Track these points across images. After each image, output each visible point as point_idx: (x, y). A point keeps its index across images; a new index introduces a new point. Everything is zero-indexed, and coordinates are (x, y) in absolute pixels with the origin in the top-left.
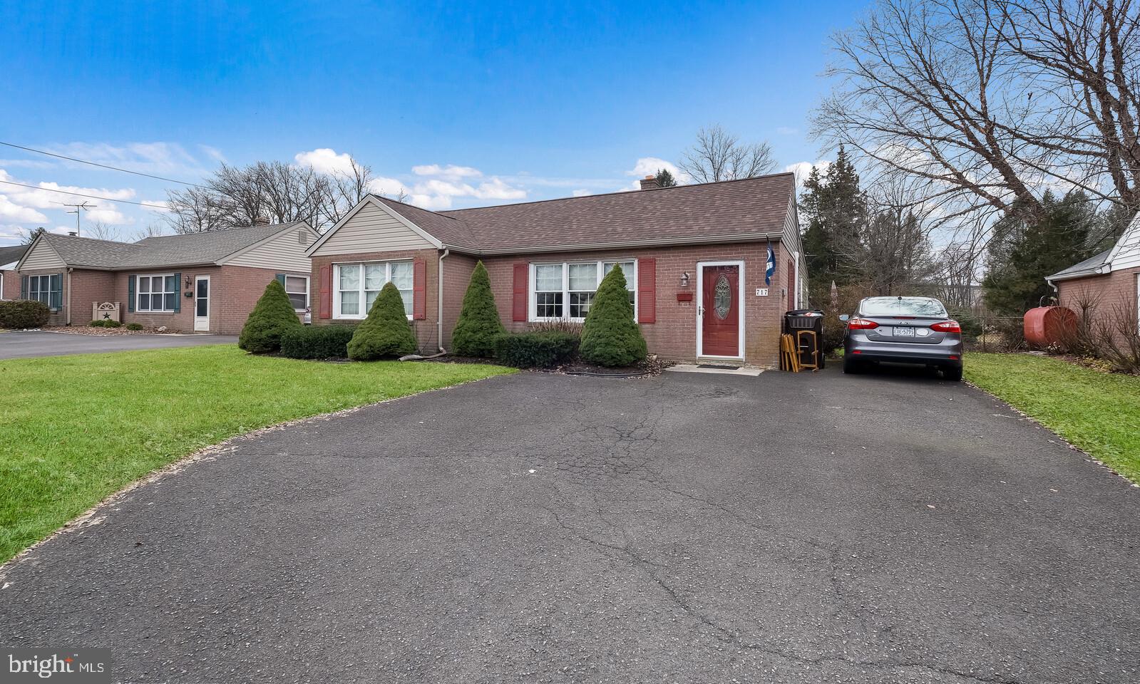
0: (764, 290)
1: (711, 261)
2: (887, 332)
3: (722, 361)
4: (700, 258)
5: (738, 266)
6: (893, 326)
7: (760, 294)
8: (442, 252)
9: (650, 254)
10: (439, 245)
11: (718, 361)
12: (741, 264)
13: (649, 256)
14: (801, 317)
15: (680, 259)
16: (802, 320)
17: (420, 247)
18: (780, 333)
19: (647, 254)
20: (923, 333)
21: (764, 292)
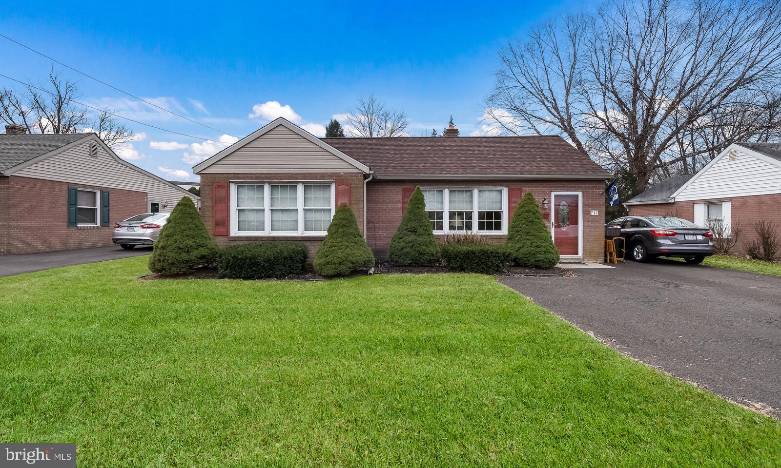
0: (595, 211)
1: (560, 191)
2: (681, 238)
3: (569, 259)
4: (554, 189)
5: (578, 195)
6: (684, 234)
7: (593, 214)
8: (366, 176)
9: (518, 185)
10: (366, 169)
11: (566, 259)
12: (580, 194)
13: (517, 186)
14: (611, 229)
15: (540, 189)
16: (610, 231)
17: (342, 171)
18: (604, 239)
19: (516, 185)
20: (700, 238)
21: (596, 213)
